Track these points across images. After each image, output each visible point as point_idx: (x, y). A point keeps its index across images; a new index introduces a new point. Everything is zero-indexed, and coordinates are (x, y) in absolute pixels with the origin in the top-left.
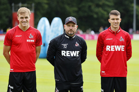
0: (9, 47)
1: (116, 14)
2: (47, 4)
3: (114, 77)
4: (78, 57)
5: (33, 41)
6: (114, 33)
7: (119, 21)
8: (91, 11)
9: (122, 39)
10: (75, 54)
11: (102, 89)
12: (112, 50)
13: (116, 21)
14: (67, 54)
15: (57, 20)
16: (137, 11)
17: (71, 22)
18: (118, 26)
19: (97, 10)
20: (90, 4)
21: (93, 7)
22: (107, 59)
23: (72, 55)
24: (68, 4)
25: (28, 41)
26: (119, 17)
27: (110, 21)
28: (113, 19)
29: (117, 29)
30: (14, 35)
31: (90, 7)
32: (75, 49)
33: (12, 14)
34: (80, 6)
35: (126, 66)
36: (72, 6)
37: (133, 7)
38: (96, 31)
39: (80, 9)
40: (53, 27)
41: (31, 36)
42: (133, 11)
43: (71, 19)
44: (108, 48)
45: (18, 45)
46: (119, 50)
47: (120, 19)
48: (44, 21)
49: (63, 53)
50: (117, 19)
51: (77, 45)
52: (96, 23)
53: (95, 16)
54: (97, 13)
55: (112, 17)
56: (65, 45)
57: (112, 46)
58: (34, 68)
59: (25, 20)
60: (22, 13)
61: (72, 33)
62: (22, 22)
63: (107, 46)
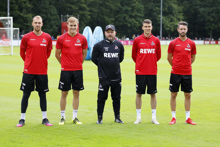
0: (60, 50)
1: (148, 23)
2: (89, 15)
3: (147, 75)
4: (118, 58)
5: (80, 45)
6: (146, 38)
7: (151, 28)
8: (126, 21)
9: (153, 44)
10: (115, 55)
11: (137, 84)
12: (145, 53)
13: (148, 28)
14: (109, 55)
15: (98, 29)
16: (163, 20)
18: (150, 33)
19: (130, 20)
20: (125, 15)
21: (127, 18)
22: (141, 60)
23: (113, 57)
24: (107, 16)
25: (75, 45)
26: (151, 25)
27: (144, 28)
28: (146, 27)
29: (149, 35)
30: (64, 40)
31: (125, 17)
33: (61, 24)
34: (117, 17)
35: (156, 66)
36: (110, 17)
37: (160, 18)
38: (131, 38)
39: (116, 19)
40: (95, 34)
41: (78, 41)
42: (160, 21)
43: (110, 26)
44: (142, 51)
45: (67, 48)
46: (151, 52)
47: (151, 27)
48: (88, 29)
49: (105, 55)
50: (149, 27)
51: (116, 48)
53: (129, 25)
54: (130, 23)
55: (145, 25)
56: (107, 49)
57: (145, 49)
58: (81, 67)
59: (73, 27)
62: (71, 29)
63: (141, 49)
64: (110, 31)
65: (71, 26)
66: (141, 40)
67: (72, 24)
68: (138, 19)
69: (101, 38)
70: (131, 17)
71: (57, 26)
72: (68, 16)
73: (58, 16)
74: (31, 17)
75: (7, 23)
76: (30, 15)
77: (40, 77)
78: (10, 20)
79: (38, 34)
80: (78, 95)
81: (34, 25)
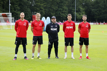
0: (33, 27)
1: (70, 15)
2: (44, 12)
3: (69, 38)
4: (57, 31)
5: (41, 25)
6: (69, 22)
7: (71, 18)
8: (60, 15)
9: (72, 24)
10: (56, 29)
11: (65, 42)
13: (70, 18)
14: (53, 29)
15: (48, 18)
16: (76, 14)
17: (53, 18)
18: (71, 20)
19: (62, 14)
20: (60, 12)
21: (61, 13)
22: (67, 31)
23: (55, 30)
24: (52, 12)
26: (71, 16)
27: (68, 18)
28: (69, 17)
29: (70, 21)
30: (34, 23)
31: (60, 13)
32: (55, 28)
33: (32, 16)
34: (56, 13)
35: (74, 34)
36: (53, 13)
37: (75, 13)
38: (62, 22)
39: (56, 14)
40: (47, 20)
41: (41, 23)
43: (53, 17)
44: (67, 27)
45: (36, 26)
46: (71, 28)
47: (71, 17)
48: (44, 18)
49: (51, 29)
50: (70, 17)
51: (56, 26)
52: (62, 19)
53: (61, 16)
54: (62, 15)
55: (68, 16)
56: (52, 26)
58: (42, 34)
59: (39, 17)
60: (38, 15)
61: (54, 22)
62: (37, 18)
64: (54, 19)
65: (38, 17)
66: (67, 23)
67: (38, 16)
68: (65, 14)
69: (49, 22)
70: (62, 13)
71: (30, 17)
72: (35, 12)
73: (31, 12)
74: (19, 13)
75: (9, 16)
76: (19, 12)
77: (23, 39)
78: (10, 14)
79: (22, 20)
80: (40, 46)
81: (21, 16)
